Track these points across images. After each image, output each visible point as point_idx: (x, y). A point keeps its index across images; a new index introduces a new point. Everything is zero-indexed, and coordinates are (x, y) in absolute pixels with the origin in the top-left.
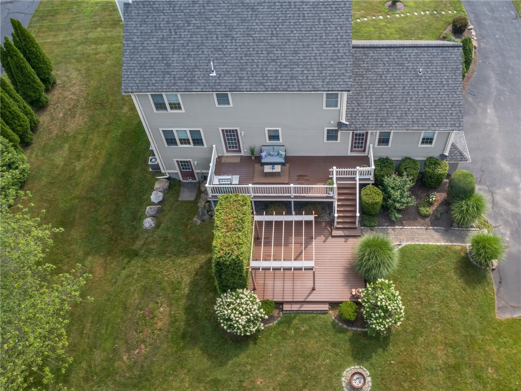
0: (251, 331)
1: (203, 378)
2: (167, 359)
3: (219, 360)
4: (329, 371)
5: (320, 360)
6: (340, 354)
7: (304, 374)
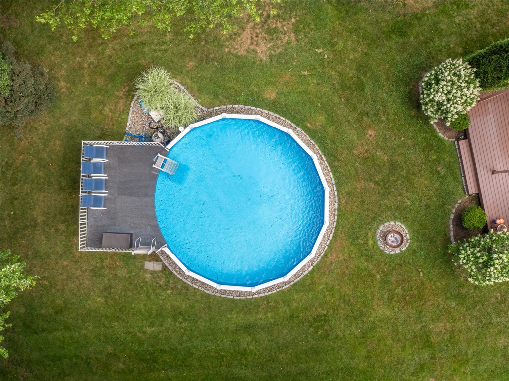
0: (426, 110)
1: (362, 72)
2: (374, 26)
3: (385, 83)
4: (398, 206)
5: (407, 195)
6: (419, 216)
7: (389, 180)
